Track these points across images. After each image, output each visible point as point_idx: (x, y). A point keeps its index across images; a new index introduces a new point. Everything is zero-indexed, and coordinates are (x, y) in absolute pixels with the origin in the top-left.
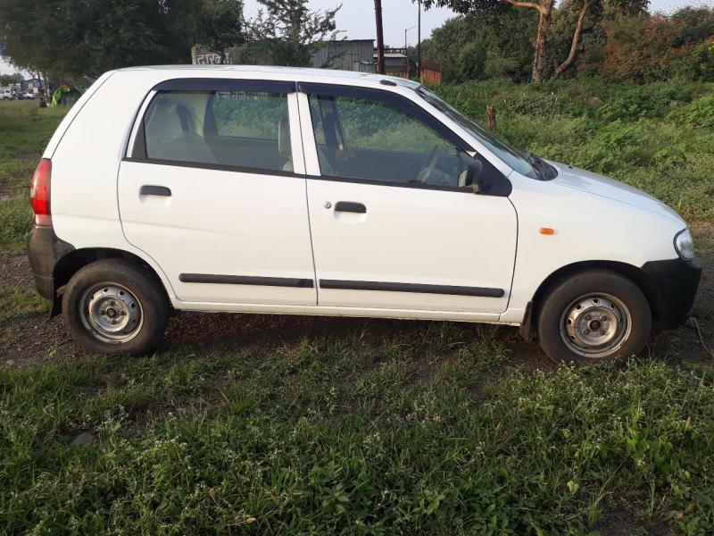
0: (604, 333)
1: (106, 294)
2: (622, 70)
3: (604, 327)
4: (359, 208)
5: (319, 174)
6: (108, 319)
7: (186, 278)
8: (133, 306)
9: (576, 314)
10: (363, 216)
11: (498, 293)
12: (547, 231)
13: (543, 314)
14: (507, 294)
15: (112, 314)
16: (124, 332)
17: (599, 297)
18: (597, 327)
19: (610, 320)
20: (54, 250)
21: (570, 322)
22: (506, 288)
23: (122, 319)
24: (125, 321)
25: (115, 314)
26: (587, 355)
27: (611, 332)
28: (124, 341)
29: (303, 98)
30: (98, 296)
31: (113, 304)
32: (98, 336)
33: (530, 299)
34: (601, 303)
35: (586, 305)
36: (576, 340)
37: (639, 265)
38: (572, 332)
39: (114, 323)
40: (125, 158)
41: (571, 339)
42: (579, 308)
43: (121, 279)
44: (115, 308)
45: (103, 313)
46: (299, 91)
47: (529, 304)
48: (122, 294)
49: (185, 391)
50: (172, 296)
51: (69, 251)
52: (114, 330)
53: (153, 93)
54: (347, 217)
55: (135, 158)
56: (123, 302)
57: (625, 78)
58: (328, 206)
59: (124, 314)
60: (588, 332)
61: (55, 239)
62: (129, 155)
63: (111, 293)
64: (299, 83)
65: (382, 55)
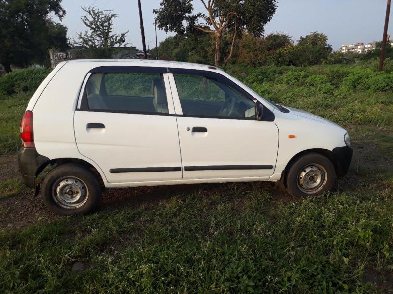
0: (315, 182)
1: (67, 183)
2: (247, 61)
3: (315, 179)
4: (204, 130)
5: (182, 114)
6: (68, 196)
7: (113, 171)
8: (83, 188)
9: (303, 174)
10: (206, 134)
11: (270, 167)
12: (292, 137)
13: (289, 175)
14: (274, 167)
15: (71, 193)
16: (78, 202)
17: (314, 165)
18: (313, 179)
19: (318, 175)
20: (37, 161)
21: (301, 178)
22: (273, 164)
23: (77, 195)
24: (78, 197)
25: (72, 193)
26: (308, 193)
27: (319, 181)
28: (78, 207)
29: (171, 76)
30: (62, 184)
31: (71, 188)
32: (63, 206)
33: (284, 168)
34: (314, 168)
35: (308, 170)
36: (304, 186)
37: (331, 149)
38: (301, 182)
39: (72, 198)
40: (77, 109)
41: (301, 186)
42: (305, 171)
43: (75, 174)
44: (72, 190)
45: (66, 193)
46: (169, 72)
47: (283, 171)
48: (76, 182)
49: (123, 231)
50: (105, 181)
51: (46, 161)
52: (72, 202)
53: (90, 74)
54: (198, 135)
55: (82, 109)
56: (77, 186)
57: (248, 64)
58: (188, 129)
59: (77, 192)
60: (308, 182)
61: (37, 155)
62: (79, 107)
63: (69, 182)
64: (169, 68)
65: (146, 54)
